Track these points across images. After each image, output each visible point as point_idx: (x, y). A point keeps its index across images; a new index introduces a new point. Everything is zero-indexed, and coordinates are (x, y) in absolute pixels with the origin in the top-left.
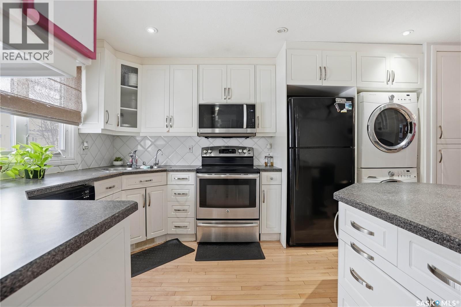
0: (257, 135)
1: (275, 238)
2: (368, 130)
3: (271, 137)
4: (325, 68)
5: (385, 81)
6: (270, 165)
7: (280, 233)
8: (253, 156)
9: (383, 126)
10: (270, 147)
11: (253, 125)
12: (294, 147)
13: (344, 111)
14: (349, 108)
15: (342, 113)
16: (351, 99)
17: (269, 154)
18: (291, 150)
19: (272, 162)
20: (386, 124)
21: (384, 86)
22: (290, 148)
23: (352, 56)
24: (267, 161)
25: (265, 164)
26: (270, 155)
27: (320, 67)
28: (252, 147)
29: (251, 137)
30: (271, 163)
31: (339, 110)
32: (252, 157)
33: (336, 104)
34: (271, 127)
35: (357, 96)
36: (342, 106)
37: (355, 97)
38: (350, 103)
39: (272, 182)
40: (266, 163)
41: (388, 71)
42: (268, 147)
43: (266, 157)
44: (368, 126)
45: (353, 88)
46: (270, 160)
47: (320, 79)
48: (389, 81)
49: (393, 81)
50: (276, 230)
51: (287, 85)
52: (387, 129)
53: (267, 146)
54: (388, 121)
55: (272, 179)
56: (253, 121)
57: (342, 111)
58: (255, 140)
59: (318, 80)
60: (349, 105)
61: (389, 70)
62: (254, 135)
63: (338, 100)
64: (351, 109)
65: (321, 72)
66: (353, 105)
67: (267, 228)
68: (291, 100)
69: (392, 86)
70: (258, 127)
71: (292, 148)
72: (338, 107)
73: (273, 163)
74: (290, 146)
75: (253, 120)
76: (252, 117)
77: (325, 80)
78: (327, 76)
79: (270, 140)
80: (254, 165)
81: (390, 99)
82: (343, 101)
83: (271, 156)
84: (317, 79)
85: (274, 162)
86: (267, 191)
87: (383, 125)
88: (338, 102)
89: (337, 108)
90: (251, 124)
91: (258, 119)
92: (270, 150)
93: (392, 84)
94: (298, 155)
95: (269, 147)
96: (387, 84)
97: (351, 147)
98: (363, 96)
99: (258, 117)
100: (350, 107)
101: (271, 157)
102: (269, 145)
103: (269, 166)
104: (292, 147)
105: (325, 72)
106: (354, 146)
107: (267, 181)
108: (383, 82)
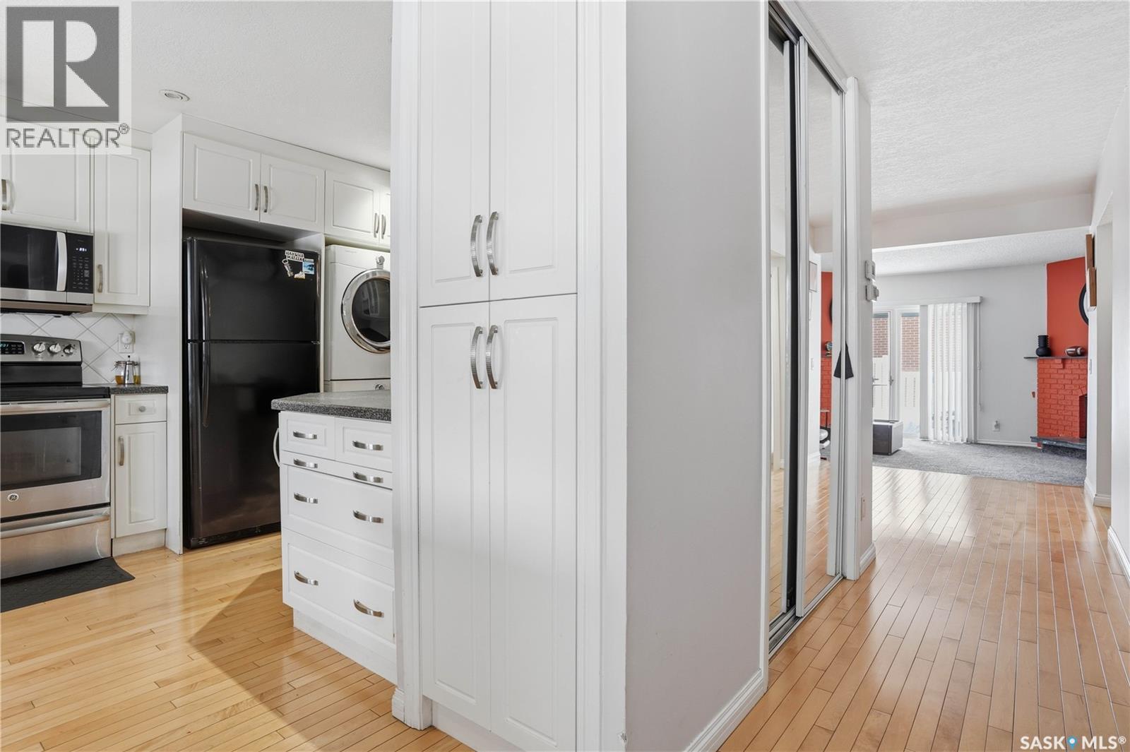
0: (95, 309)
1: (153, 541)
2: (342, 313)
3: (134, 316)
4: (266, 188)
5: (372, 229)
6: (133, 382)
7: (166, 529)
8: (80, 360)
9: (372, 307)
10: (130, 339)
11: (87, 284)
12: (198, 340)
13: (301, 275)
14: (309, 271)
15: (297, 279)
16: (313, 255)
17: (129, 357)
18: (191, 345)
19: (137, 375)
20: (376, 303)
21: (369, 238)
22: (189, 341)
23: (317, 177)
24: (122, 374)
25: (118, 380)
26: (132, 359)
27: (257, 185)
28: (77, 339)
29: (76, 312)
30: (135, 377)
31: (292, 274)
32: (79, 364)
33: (285, 261)
34: (137, 293)
35: (326, 250)
36: (297, 267)
37: (321, 251)
38: (310, 262)
39: (144, 417)
40: (118, 378)
41: (376, 214)
42: (124, 339)
43: (118, 363)
44: (342, 305)
45: (319, 234)
46: (131, 372)
47: (256, 209)
48: (377, 232)
49: (384, 234)
50: (156, 524)
51: (183, 209)
52: (376, 312)
53: (121, 337)
54: (378, 299)
55: (142, 410)
56: (87, 276)
57: (296, 276)
58: (85, 320)
59: (250, 209)
60: (310, 266)
61: (378, 214)
62: (84, 309)
63: (290, 255)
64: (312, 273)
65: (258, 194)
66: (316, 266)
67: (130, 522)
68: (191, 241)
69: (382, 241)
70: (100, 291)
71: (193, 341)
72: (289, 267)
73: (139, 377)
74: (189, 338)
75: (86, 272)
76: (83, 266)
77: (266, 211)
78: (271, 206)
79: (131, 324)
80: (83, 383)
81: (378, 263)
82: (298, 257)
83: (135, 361)
84: (249, 207)
85: (142, 374)
86: (129, 438)
87: (371, 304)
88: (289, 259)
89: (287, 269)
90: (79, 281)
91: (101, 272)
92: (132, 346)
93: (383, 238)
94: (208, 358)
95: (127, 340)
96: (375, 236)
97: (313, 342)
98: (335, 253)
99: (100, 267)
100: (312, 269)
101: (134, 364)
102: (128, 334)
103: (128, 384)
104: (194, 339)
105: (267, 197)
106: (319, 340)
107: (130, 414)
108: (369, 232)
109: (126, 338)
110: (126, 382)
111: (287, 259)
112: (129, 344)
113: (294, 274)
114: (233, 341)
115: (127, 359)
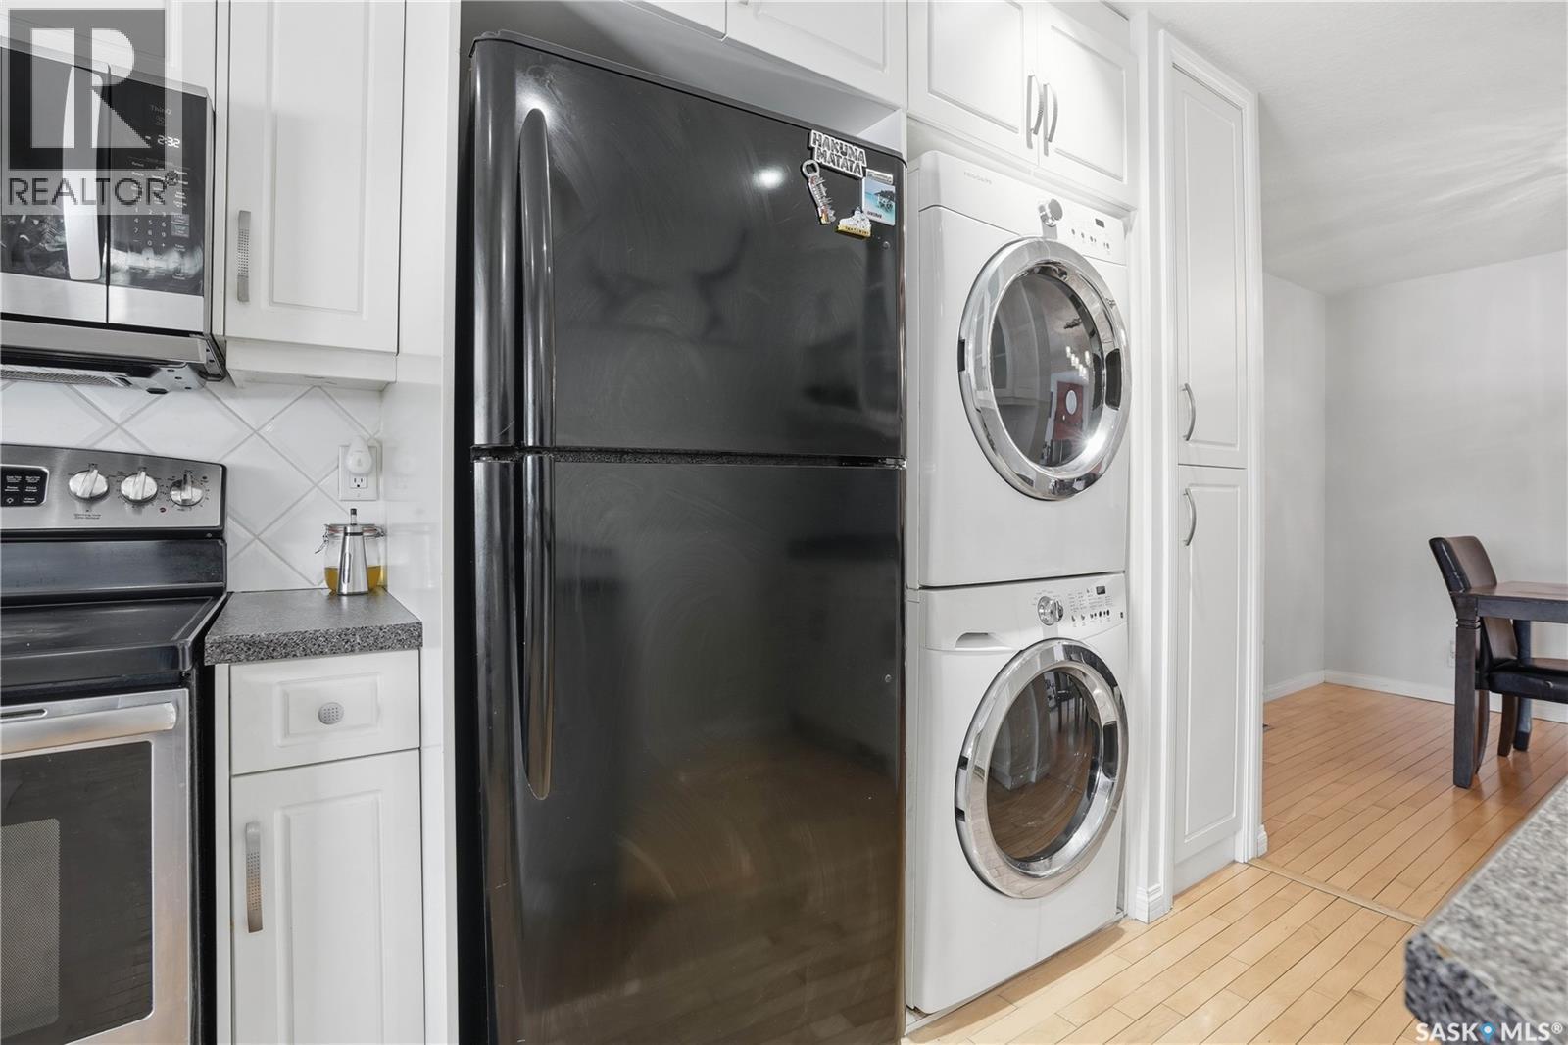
0: (241, 361)
2: (962, 366)
3: (379, 392)
5: (1023, 128)
6: (363, 590)
10: (367, 462)
13: (857, 223)
14: (880, 211)
15: (846, 233)
16: (883, 159)
17: (354, 512)
18: (488, 468)
19: (376, 566)
24: (339, 562)
25: (325, 585)
26: (361, 519)
30: (369, 572)
31: (831, 213)
32: (215, 534)
33: (814, 168)
36: (845, 192)
38: (884, 180)
39: (335, 742)
41: (1029, 78)
42: (351, 462)
43: (332, 529)
44: (961, 341)
46: (360, 556)
48: (1034, 134)
49: (1049, 140)
53: (347, 454)
55: (328, 714)
57: (844, 224)
60: (883, 194)
61: (1035, 79)
63: (824, 149)
64: (889, 217)
66: (895, 199)
69: (1047, 163)
70: (244, 294)
71: (493, 452)
72: (824, 190)
73: (382, 572)
74: (480, 438)
81: (1044, 218)
82: (853, 162)
83: (370, 522)
88: (822, 160)
89: (817, 197)
92: (372, 480)
93: (1046, 153)
95: (359, 463)
96: (1030, 145)
97: (888, 461)
98: (936, 175)
100: (888, 208)
102: (364, 449)
103: (348, 595)
104: (496, 442)
107: (287, 733)
108: (1013, 129)
109: (356, 459)
110: (345, 590)
111: (816, 160)
112: (367, 475)
113: (839, 215)
114: (637, 454)
115: (347, 519)
